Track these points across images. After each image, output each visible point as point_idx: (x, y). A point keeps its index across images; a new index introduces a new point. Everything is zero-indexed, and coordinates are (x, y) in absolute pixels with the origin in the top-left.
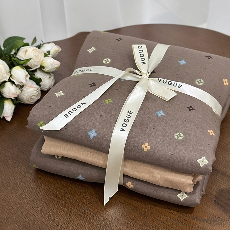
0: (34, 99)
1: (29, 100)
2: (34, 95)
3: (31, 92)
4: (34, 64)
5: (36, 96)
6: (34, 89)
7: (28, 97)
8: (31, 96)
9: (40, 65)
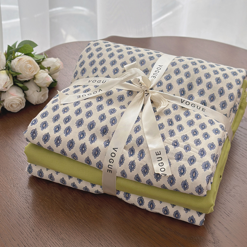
3: (10, 100)
6: (13, 97)
8: (12, 104)
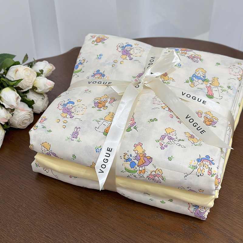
0: (26, 123)
1: (21, 124)
2: (26, 119)
3: (22, 116)
4: (26, 84)
5: (28, 120)
6: (26, 112)
7: (20, 121)
8: (23, 120)
9: (32, 86)
